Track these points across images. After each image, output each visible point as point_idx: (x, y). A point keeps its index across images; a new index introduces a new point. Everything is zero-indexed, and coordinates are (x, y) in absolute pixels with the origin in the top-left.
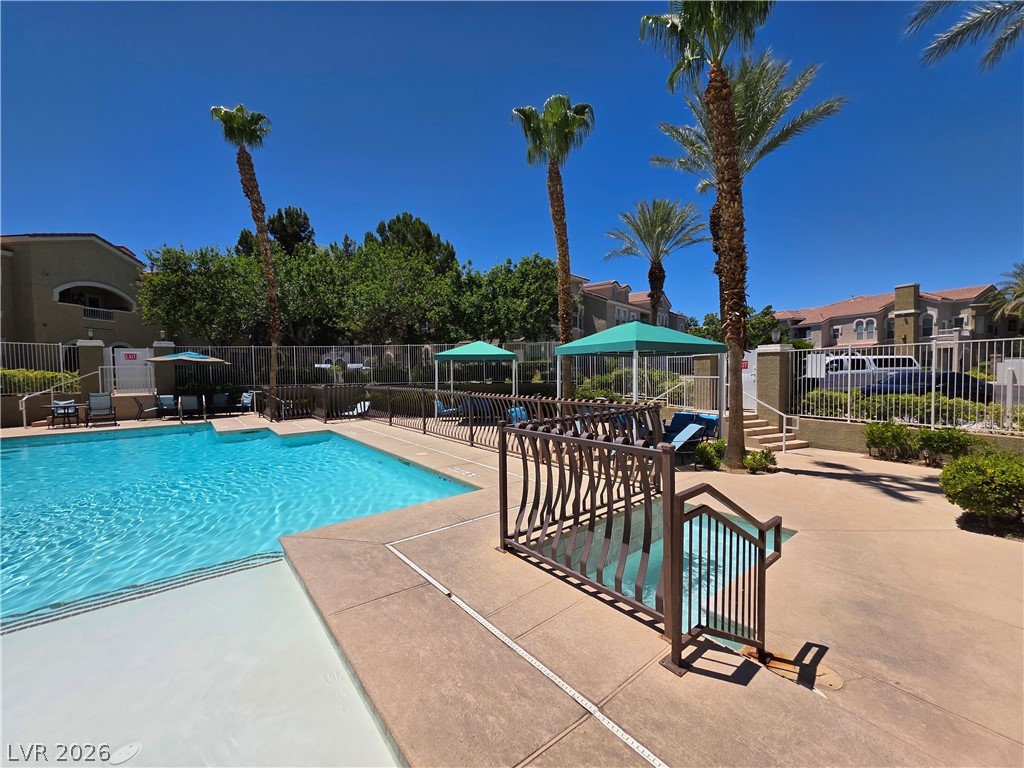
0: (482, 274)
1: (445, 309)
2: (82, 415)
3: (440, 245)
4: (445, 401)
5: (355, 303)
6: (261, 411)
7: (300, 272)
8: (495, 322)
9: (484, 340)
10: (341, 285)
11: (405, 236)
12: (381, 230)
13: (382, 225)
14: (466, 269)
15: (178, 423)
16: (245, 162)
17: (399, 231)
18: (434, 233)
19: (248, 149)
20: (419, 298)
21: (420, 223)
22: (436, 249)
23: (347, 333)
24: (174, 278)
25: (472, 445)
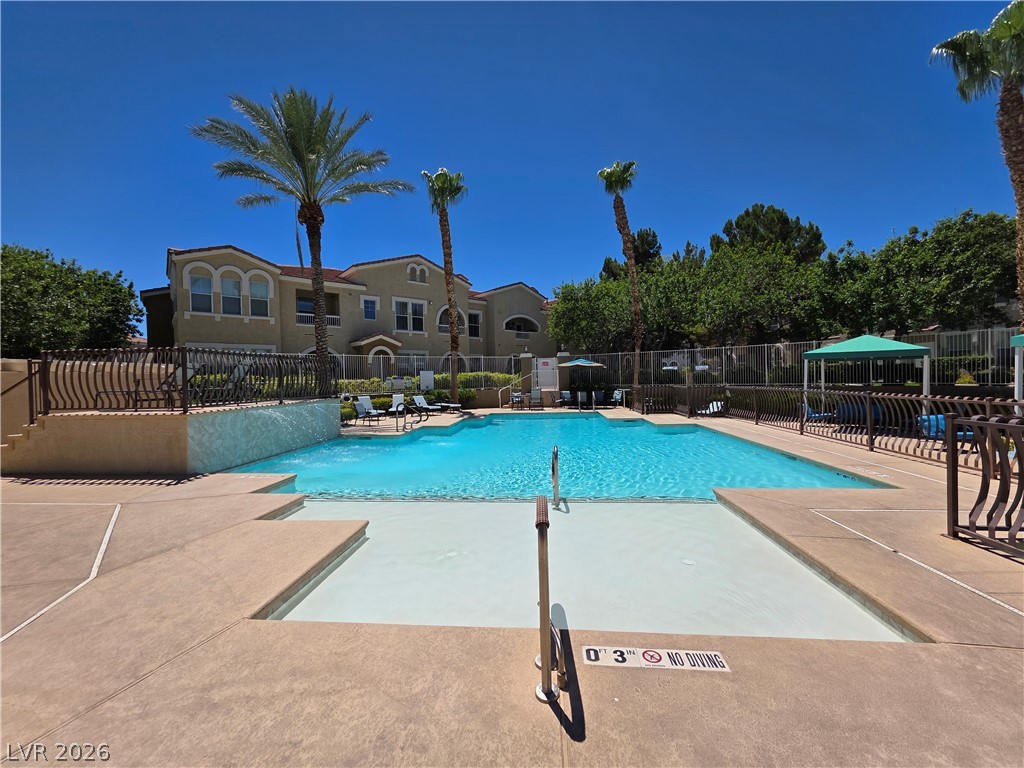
0: (868, 255)
1: (816, 303)
2: (526, 402)
3: (800, 229)
4: (815, 404)
5: (708, 307)
6: (629, 405)
7: (657, 287)
8: (893, 309)
9: (871, 333)
10: (693, 292)
11: (756, 231)
12: (728, 230)
13: (729, 224)
14: (845, 253)
15: (578, 411)
16: (619, 205)
17: (749, 226)
18: (792, 217)
19: (621, 195)
20: (778, 294)
21: (774, 211)
22: (794, 234)
23: (692, 337)
24: (570, 306)
25: (872, 450)
